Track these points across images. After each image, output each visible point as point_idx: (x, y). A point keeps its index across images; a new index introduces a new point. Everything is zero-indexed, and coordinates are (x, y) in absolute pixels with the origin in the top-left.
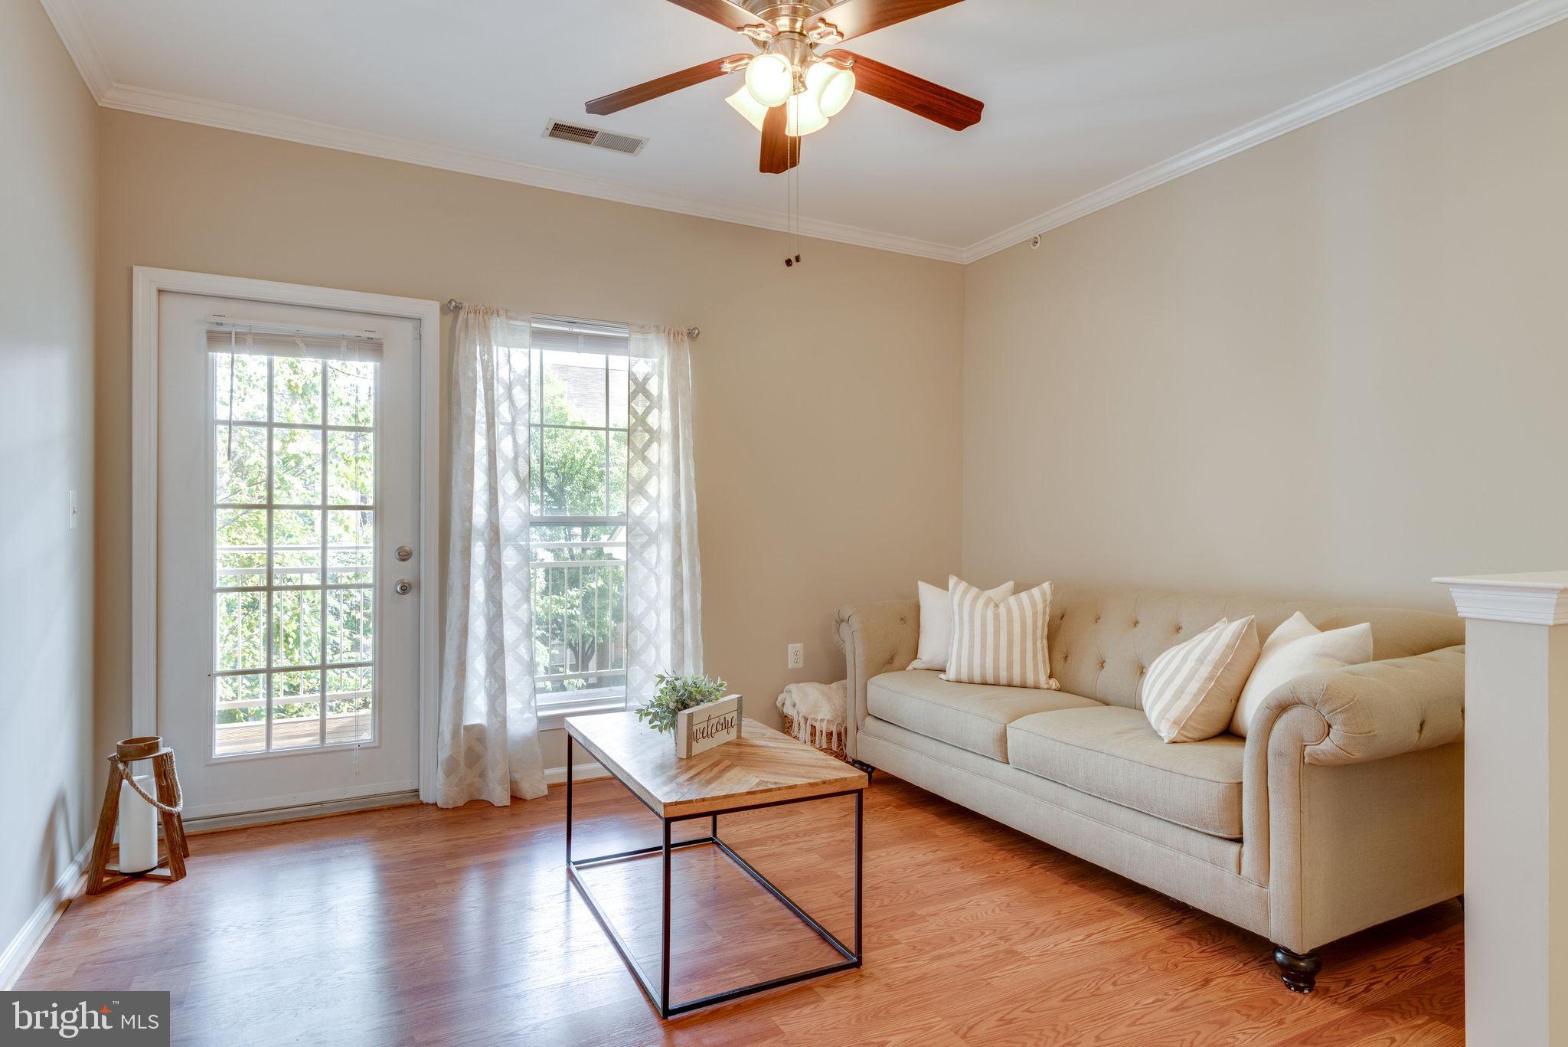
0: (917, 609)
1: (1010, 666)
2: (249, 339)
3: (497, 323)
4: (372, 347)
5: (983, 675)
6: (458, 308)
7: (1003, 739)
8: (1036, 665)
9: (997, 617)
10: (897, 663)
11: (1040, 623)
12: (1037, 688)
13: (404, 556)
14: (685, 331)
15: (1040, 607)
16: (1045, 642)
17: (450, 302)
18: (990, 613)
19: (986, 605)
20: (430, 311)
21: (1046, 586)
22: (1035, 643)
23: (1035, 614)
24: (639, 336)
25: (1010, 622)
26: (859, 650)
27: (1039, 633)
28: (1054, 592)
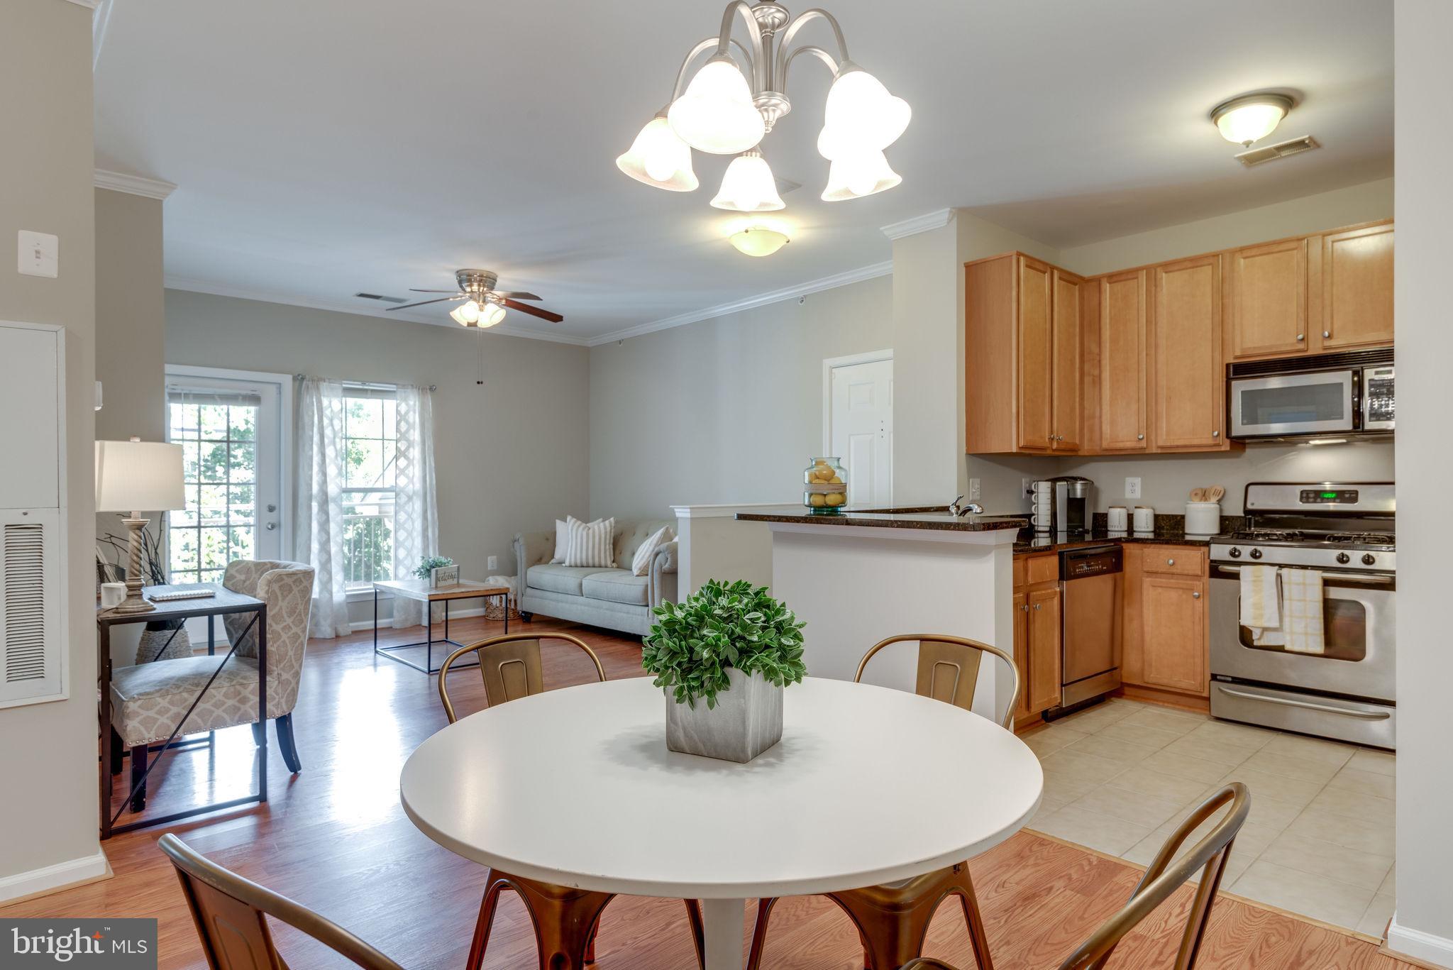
0: (554, 534)
1: (593, 558)
2: (191, 396)
3: (324, 386)
4: (254, 399)
5: (581, 562)
6: (303, 379)
7: (581, 585)
8: (605, 557)
9: (588, 535)
10: (544, 560)
11: (608, 537)
12: (606, 567)
13: (271, 509)
14: (428, 387)
15: (608, 529)
16: (611, 546)
17: (299, 375)
18: (585, 533)
19: (584, 529)
20: (287, 381)
21: (612, 519)
22: (605, 546)
23: (606, 533)
24: (403, 390)
25: (594, 537)
26: (523, 555)
27: (608, 542)
28: (616, 522)
